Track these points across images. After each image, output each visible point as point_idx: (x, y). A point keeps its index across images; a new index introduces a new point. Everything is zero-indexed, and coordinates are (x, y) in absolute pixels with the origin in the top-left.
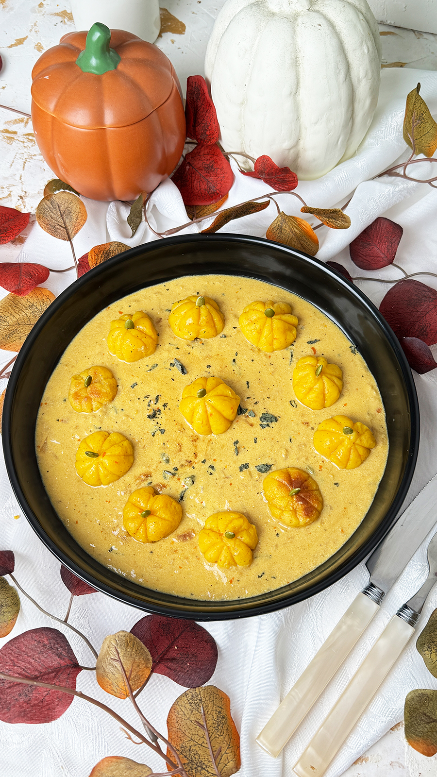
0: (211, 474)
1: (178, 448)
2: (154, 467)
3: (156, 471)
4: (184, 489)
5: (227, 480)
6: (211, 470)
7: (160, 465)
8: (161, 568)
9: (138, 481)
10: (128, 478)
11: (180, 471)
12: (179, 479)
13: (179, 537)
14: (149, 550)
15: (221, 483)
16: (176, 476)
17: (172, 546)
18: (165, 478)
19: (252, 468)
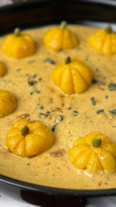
0: (75, 115)
1: (50, 101)
2: (32, 111)
3: (33, 113)
4: (55, 124)
5: (88, 119)
6: (75, 114)
7: (36, 110)
8: (36, 175)
9: (19, 119)
10: (12, 117)
11: (52, 113)
12: (51, 118)
13: (52, 154)
14: (26, 163)
15: (84, 121)
16: (49, 117)
17: (46, 160)
18: (40, 117)
19: (107, 112)
